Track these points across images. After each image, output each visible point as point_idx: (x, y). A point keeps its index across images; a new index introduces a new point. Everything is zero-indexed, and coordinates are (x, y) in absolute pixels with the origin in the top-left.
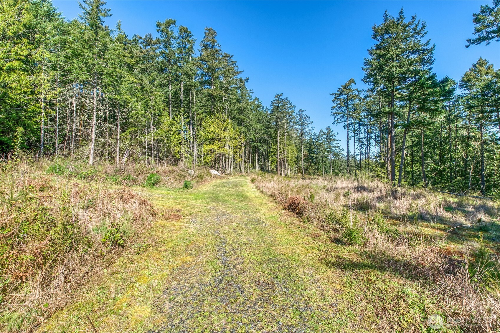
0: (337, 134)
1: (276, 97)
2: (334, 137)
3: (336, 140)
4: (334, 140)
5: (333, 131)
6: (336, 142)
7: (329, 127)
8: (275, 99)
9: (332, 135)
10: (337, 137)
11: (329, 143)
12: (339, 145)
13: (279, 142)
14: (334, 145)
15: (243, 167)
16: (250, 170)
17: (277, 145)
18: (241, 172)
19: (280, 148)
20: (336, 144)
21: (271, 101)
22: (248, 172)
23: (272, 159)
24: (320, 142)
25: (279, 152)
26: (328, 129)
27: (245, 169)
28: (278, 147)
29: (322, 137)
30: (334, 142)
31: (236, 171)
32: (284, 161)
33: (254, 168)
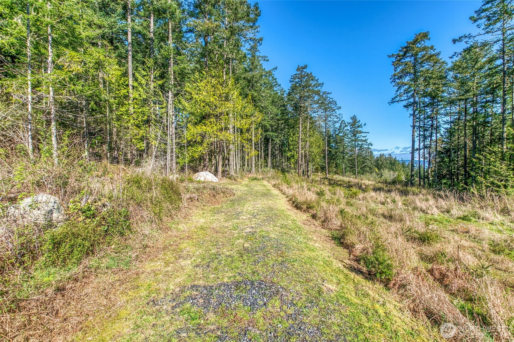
0: (365, 125)
1: (298, 70)
2: (360, 129)
3: (363, 132)
4: (361, 132)
5: (359, 121)
6: (363, 135)
7: (354, 116)
8: (296, 72)
9: (358, 127)
10: (363, 129)
11: (355, 135)
12: (366, 138)
13: (300, 131)
14: (360, 138)
15: (253, 165)
16: (261, 168)
17: (298, 135)
18: (250, 171)
19: (302, 139)
20: (363, 137)
21: (292, 76)
22: (259, 172)
23: (291, 155)
24: (341, 134)
25: (300, 144)
26: (354, 118)
27: (255, 168)
28: (300, 138)
29: (344, 129)
30: (360, 135)
31: (244, 170)
32: (305, 156)
33: (267, 166)
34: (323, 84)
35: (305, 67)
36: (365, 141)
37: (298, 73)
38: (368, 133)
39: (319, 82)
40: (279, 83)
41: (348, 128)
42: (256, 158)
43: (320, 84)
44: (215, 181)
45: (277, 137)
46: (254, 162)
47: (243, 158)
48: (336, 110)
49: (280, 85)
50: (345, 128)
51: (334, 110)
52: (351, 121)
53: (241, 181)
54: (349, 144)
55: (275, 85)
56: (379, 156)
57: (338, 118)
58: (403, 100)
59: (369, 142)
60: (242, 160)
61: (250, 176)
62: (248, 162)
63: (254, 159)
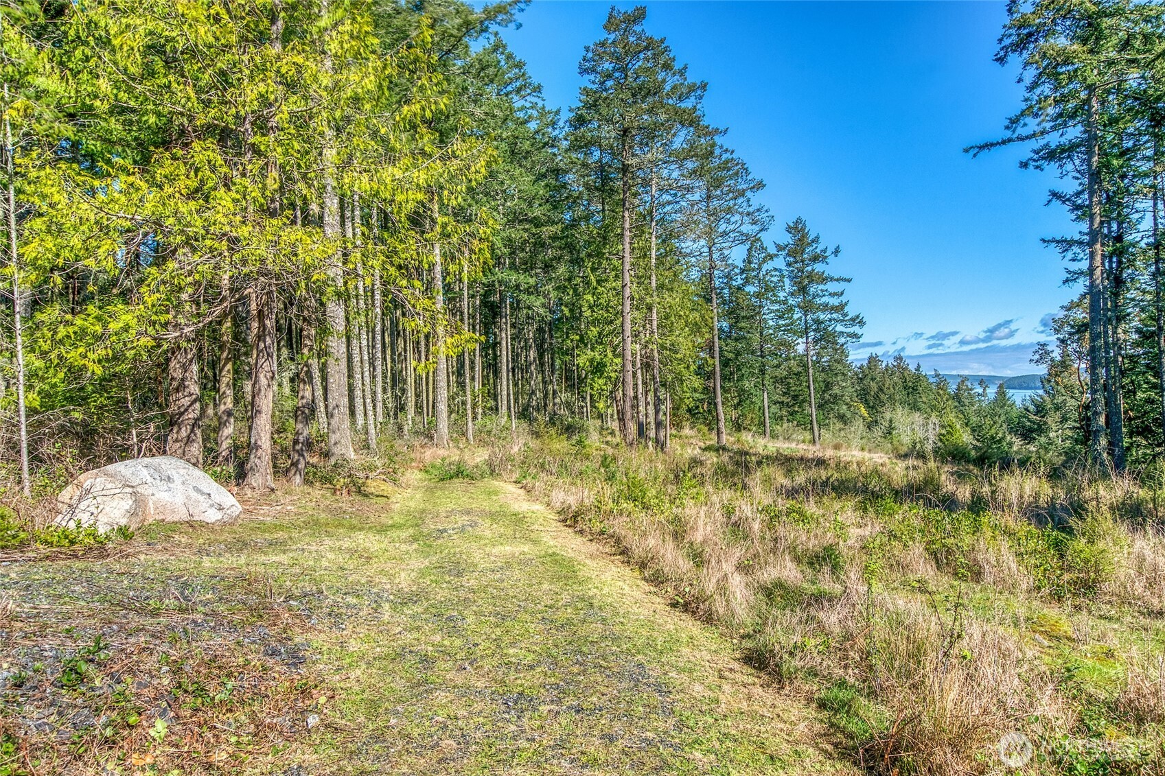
0: (837, 252)
1: (610, 25)
2: (819, 267)
3: (832, 279)
4: (824, 279)
5: (816, 240)
6: (832, 287)
7: (798, 221)
8: (603, 35)
9: (815, 259)
10: (831, 268)
11: (803, 290)
12: (844, 299)
13: (627, 267)
14: (823, 300)
15: (443, 407)
16: (474, 418)
17: (619, 283)
18: (428, 434)
19: (633, 299)
20: (832, 295)
21: (587, 49)
22: (464, 434)
23: (592, 361)
24: (750, 289)
25: (628, 318)
26: (797, 229)
27: (449, 417)
28: (627, 293)
29: (760, 269)
30: (822, 287)
31: (400, 428)
32: (647, 366)
33: (496, 409)
34: (704, 86)
35: (639, 15)
36: (840, 308)
37: (612, 36)
38: (849, 280)
39: (690, 81)
40: (535, 81)
41: (780, 263)
42: (453, 378)
43: (692, 89)
44: (213, 516)
45: (534, 291)
46: (443, 394)
47: (396, 380)
48: (749, 194)
49: (538, 89)
50: (765, 267)
51: (742, 193)
52: (787, 239)
53: (387, 488)
54: (781, 322)
55: (518, 91)
56: (865, 363)
57: (754, 223)
58: (1028, 138)
59: (851, 311)
60: (394, 385)
61: (428, 454)
62: (417, 395)
63: (442, 383)
